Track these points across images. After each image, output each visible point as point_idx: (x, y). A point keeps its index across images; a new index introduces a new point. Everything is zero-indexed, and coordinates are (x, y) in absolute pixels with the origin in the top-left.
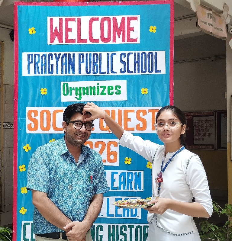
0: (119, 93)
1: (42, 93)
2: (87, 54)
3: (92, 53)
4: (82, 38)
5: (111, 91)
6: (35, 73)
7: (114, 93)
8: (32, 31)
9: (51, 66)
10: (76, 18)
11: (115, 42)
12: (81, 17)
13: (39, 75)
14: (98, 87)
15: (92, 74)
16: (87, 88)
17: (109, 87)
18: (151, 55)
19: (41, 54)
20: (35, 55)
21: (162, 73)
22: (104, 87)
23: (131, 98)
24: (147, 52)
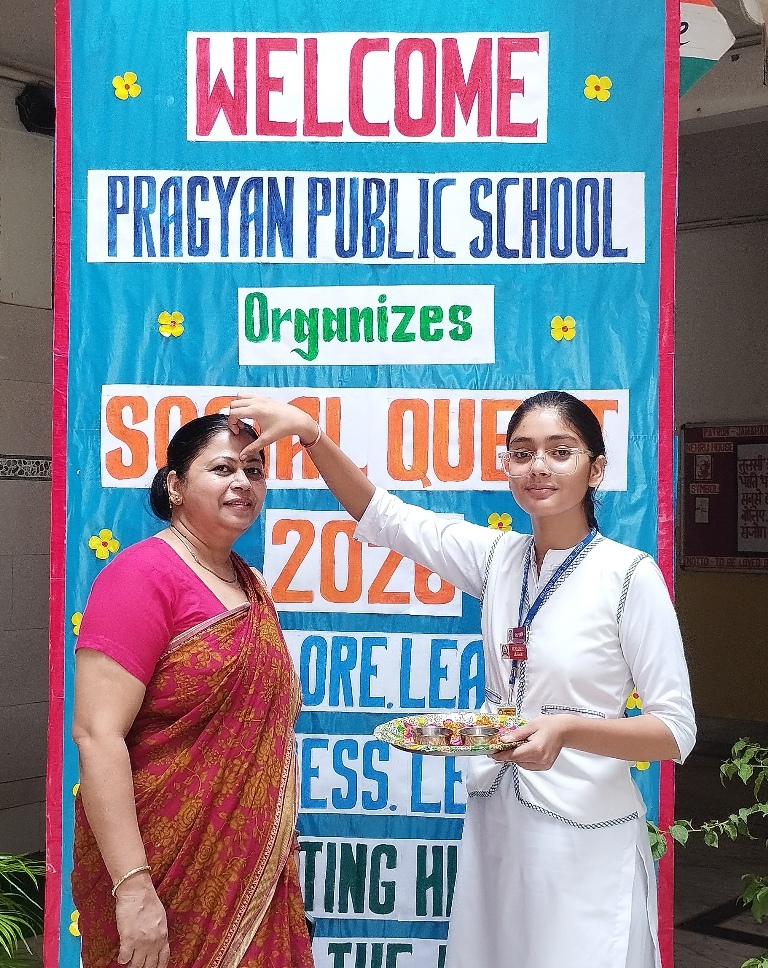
0: (463, 334)
1: (166, 332)
2: (340, 182)
3: (361, 176)
4: (322, 118)
5: (433, 327)
6: (138, 252)
7: (446, 334)
8: (125, 86)
9: (199, 224)
10: (301, 38)
11: (452, 134)
12: (319, 36)
13: (152, 260)
14: (382, 311)
15: (359, 258)
16: (342, 311)
17: (425, 310)
18: (588, 189)
19: (161, 176)
20: (138, 180)
21: (630, 259)
22: (408, 311)
23: (512, 354)
24: (575, 177)
